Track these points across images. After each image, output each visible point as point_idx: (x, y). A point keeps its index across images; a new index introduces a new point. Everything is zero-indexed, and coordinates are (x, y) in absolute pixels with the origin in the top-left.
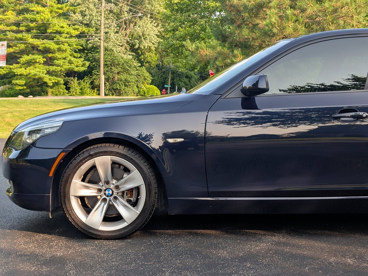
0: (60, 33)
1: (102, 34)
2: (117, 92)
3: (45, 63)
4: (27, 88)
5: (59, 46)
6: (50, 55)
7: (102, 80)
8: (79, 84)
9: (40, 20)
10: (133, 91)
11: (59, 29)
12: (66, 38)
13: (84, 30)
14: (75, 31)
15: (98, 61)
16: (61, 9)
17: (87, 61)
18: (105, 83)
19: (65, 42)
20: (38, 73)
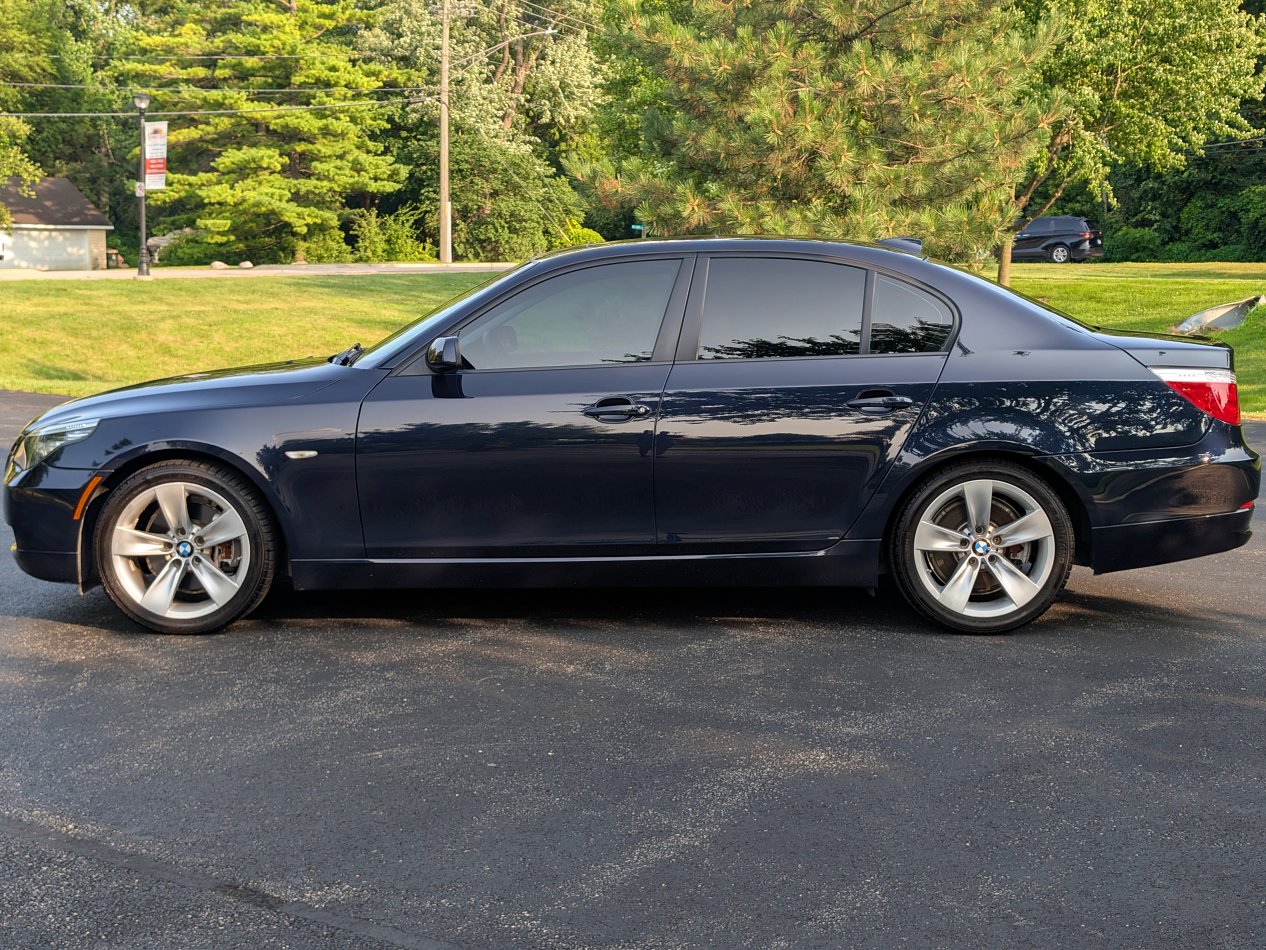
0: (327, 85)
1: (445, 85)
2: (489, 248)
3: (285, 171)
4: (239, 240)
5: (324, 121)
6: (300, 147)
7: (446, 217)
8: (383, 226)
9: (272, 49)
10: (533, 245)
11: (325, 74)
12: (345, 98)
13: (394, 75)
14: (366, 79)
15: (435, 161)
16: (330, 16)
17: (402, 166)
18: (454, 225)
19: (343, 112)
20: (265, 199)
